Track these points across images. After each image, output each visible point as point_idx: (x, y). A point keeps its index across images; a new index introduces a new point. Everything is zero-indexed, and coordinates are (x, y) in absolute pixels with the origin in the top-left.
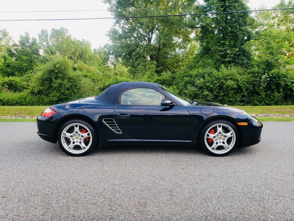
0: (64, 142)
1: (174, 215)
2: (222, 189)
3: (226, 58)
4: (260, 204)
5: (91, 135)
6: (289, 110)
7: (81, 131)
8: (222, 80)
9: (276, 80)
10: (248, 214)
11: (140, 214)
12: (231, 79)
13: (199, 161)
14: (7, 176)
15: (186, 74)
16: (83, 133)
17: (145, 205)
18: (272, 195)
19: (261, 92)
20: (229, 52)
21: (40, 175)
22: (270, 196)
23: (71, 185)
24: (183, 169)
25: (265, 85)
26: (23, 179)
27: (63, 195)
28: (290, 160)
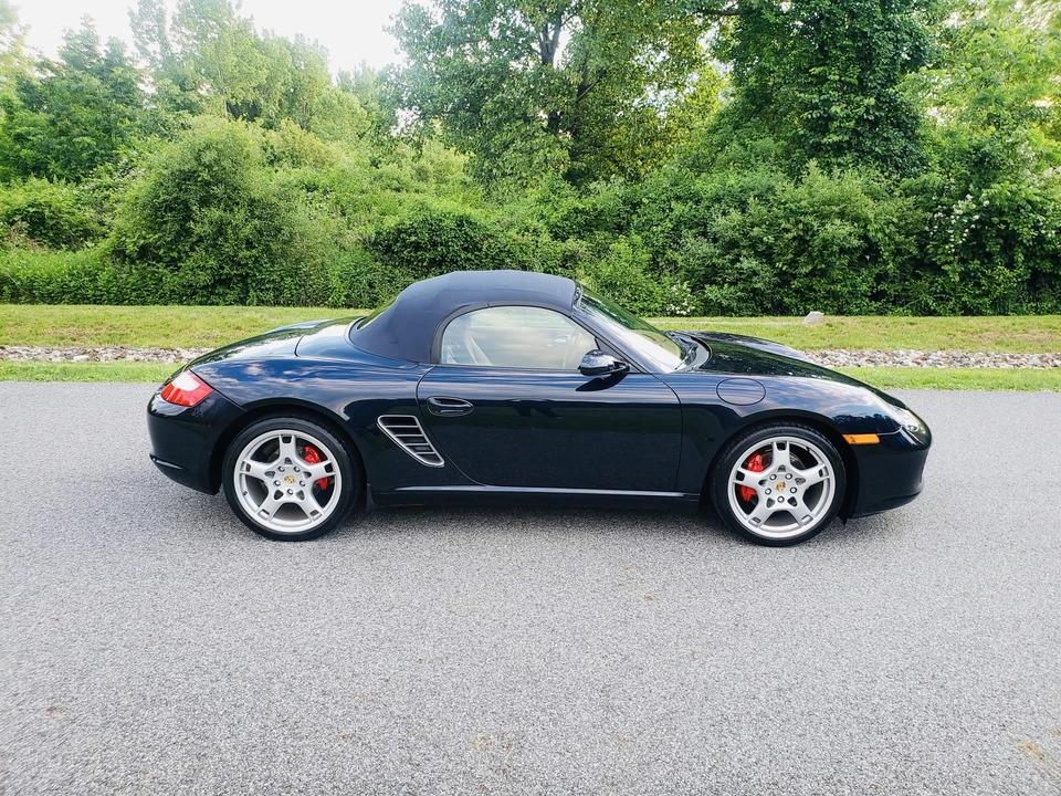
0: (244, 494)
1: (613, 784)
2: (775, 683)
3: (825, 131)
4: (895, 745)
5: (337, 471)
6: (1041, 336)
7: (303, 455)
8: (810, 219)
9: (1005, 222)
10: (851, 784)
11: (501, 778)
12: (842, 215)
13: (705, 563)
14: (57, 624)
15: (678, 190)
16: (309, 462)
17: (517, 743)
18: (935, 710)
19: (946, 263)
20: (839, 111)
21: (170, 621)
22: (931, 712)
23: (273, 660)
24: (650, 598)
25: (961, 237)
26: (112, 633)
27: (248, 701)
28: (1015, 566)
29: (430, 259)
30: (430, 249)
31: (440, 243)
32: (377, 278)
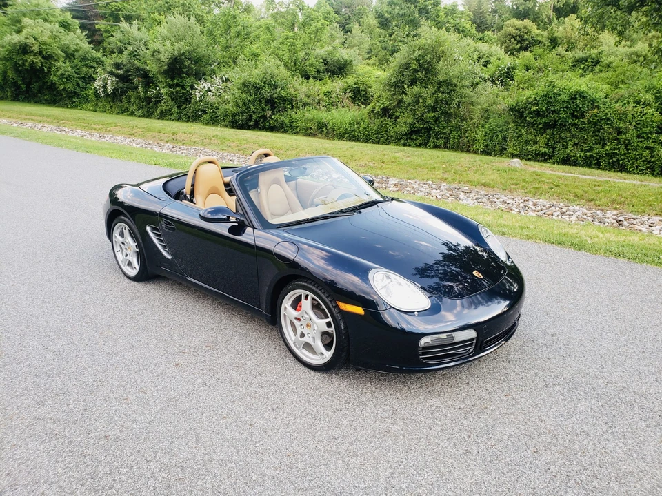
29: (545, 122)
30: (547, 116)
31: (553, 112)
32: (510, 134)
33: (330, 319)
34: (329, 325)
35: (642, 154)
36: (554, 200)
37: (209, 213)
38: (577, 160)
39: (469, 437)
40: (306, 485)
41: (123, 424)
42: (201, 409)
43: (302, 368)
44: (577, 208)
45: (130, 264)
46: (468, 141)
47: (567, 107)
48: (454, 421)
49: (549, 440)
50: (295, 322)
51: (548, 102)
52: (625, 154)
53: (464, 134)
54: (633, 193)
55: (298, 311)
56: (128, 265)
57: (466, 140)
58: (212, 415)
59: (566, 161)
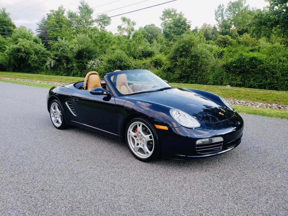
30: (240, 68)
31: (243, 66)
32: (224, 77)
33: (151, 134)
34: (151, 137)
35: (284, 83)
36: (247, 100)
37: (94, 90)
38: (255, 86)
39: (224, 188)
40: (143, 209)
41: (51, 184)
42: (89, 178)
43: (138, 161)
44: (259, 103)
45: (58, 122)
46: (206, 80)
47: (249, 64)
48: (215, 182)
49: (265, 190)
50: (134, 138)
51: (240, 62)
52: (276, 83)
53: (204, 77)
54: (283, 97)
55: (135, 133)
56: (57, 122)
57: (205, 80)
58: (95, 180)
59: (250, 87)
